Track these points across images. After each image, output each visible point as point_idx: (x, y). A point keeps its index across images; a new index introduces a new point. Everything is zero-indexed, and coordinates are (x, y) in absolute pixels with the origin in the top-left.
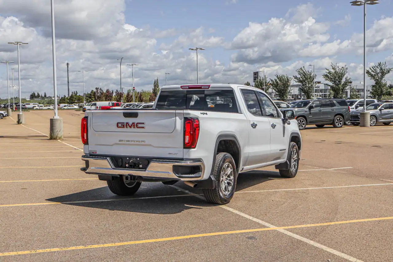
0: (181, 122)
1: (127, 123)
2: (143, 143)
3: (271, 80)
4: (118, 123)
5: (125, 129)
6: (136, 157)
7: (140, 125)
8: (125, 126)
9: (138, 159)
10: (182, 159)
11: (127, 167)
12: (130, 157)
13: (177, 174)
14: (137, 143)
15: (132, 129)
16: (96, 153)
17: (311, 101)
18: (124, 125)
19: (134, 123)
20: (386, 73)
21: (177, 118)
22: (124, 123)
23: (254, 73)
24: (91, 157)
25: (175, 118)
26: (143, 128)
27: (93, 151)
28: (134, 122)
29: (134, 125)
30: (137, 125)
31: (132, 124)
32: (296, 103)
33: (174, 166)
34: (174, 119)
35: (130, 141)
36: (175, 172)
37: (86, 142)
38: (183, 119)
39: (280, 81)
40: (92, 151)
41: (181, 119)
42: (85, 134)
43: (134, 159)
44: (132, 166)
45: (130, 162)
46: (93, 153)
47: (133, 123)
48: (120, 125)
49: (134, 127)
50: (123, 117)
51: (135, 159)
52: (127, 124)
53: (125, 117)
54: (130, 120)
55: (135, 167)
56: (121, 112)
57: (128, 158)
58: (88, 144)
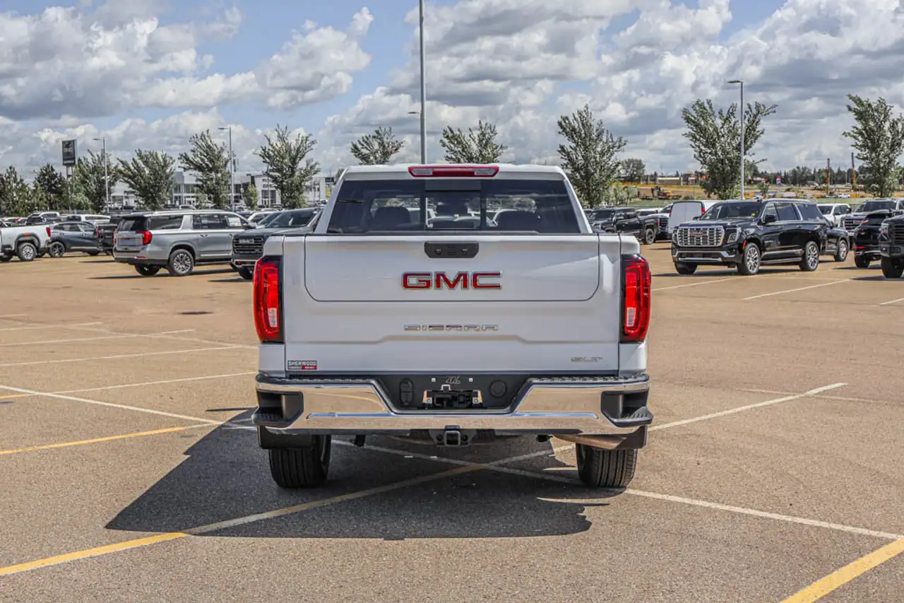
0: (614, 269)
1: (438, 275)
2: (490, 332)
3: (122, 162)
4: (406, 276)
5: (432, 293)
6: (463, 376)
8: (433, 284)
9: (471, 380)
10: (614, 374)
11: (428, 405)
12: (442, 377)
13: (615, 418)
14: (472, 332)
15: (459, 293)
16: (315, 367)
17: (315, 212)
18: (427, 281)
19: (465, 275)
20: (391, 153)
21: (604, 257)
22: (428, 274)
23: (64, 142)
24: (294, 380)
25: (597, 257)
26: (498, 287)
27: (304, 364)
28: (463, 270)
29: (465, 280)
30: (478, 279)
31: (458, 278)
32: (278, 217)
33: (605, 395)
34: (595, 261)
35: (445, 328)
36: (608, 412)
37: (271, 335)
38: (619, 261)
39: (146, 163)
40: (300, 364)
41: (613, 262)
42: (272, 313)
43: (457, 382)
44: (445, 403)
45: (442, 389)
46: (303, 367)
47: (460, 275)
48: (412, 281)
49: (465, 286)
50: (426, 255)
52: (441, 278)
53: (430, 256)
54: (451, 267)
55: (456, 404)
56: (418, 243)
57: (434, 380)
58: (281, 342)
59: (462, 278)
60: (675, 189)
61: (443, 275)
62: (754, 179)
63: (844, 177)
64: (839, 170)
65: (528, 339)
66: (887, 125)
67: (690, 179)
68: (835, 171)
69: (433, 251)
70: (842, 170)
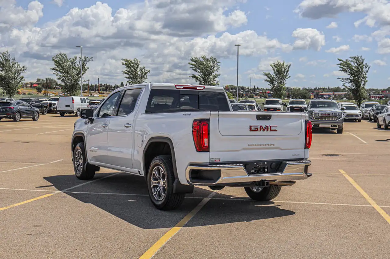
1: (260, 126)
2: (272, 146)
4: (251, 126)
5: (258, 133)
6: (264, 161)
7: (272, 128)
8: (259, 129)
9: (266, 163)
10: (303, 159)
11: (253, 173)
12: (258, 162)
14: (267, 146)
15: (266, 132)
16: (219, 160)
18: (257, 129)
22: (257, 126)
25: (301, 121)
26: (276, 130)
27: (216, 159)
29: (267, 128)
30: (271, 128)
31: (266, 127)
37: (205, 149)
38: (305, 122)
40: (214, 159)
42: (206, 140)
44: (257, 171)
46: (215, 160)
48: (253, 128)
49: (268, 130)
50: (256, 120)
51: (262, 163)
53: (258, 120)
54: (264, 123)
55: (259, 172)
56: (254, 115)
57: (255, 163)
58: (209, 151)
59: (267, 127)
60: (22, 90)
61: (262, 126)
62: (57, 87)
63: (94, 87)
64: (92, 85)
65: (282, 148)
66: (138, 70)
67: (28, 85)
68: (90, 85)
69: (259, 118)
70: (93, 85)
